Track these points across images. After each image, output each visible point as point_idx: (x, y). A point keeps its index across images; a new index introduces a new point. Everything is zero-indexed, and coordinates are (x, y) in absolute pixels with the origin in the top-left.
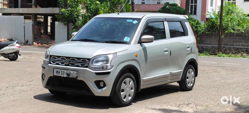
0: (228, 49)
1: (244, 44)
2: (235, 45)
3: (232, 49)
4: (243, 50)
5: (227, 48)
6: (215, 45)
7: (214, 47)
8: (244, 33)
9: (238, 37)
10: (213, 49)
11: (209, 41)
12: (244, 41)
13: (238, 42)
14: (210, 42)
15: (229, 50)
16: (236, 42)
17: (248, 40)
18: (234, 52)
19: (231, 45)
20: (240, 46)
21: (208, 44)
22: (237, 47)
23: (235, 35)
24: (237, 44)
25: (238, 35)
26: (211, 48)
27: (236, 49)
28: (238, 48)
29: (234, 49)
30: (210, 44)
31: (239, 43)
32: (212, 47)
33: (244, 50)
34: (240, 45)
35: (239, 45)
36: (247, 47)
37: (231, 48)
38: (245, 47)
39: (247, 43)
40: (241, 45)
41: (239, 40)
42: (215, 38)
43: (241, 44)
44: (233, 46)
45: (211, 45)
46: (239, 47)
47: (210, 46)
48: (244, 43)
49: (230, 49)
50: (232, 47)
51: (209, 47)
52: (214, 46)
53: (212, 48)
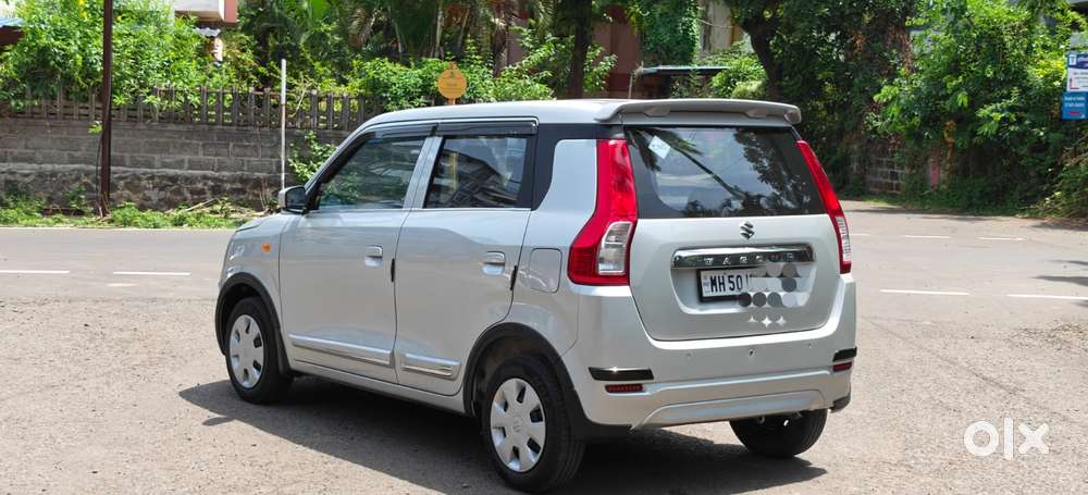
0: (122, 182)
1: (201, 156)
2: (157, 164)
3: (144, 183)
4: (200, 186)
5: (120, 178)
6: (52, 163)
7: (53, 174)
8: (200, 107)
9: (172, 127)
10: (43, 182)
11: (23, 143)
12: (201, 143)
13: (175, 147)
14: (27, 148)
15: (127, 186)
16: (164, 149)
17: (219, 140)
18: (154, 195)
19: (136, 164)
20: (181, 168)
21: (16, 159)
22: (171, 172)
23: (158, 114)
24: (166, 160)
25: (169, 117)
26: (32, 178)
27: (165, 182)
28: (174, 179)
29: (157, 180)
30: (30, 160)
31: (180, 153)
32: (41, 175)
33: (205, 184)
34: (183, 161)
35: (180, 164)
36: (217, 174)
37: (139, 179)
38: (209, 173)
39: (216, 155)
40: (186, 165)
41: (179, 138)
42: (55, 129)
43: (186, 157)
44: (149, 170)
45: (35, 165)
46: (178, 172)
47: (27, 168)
48: (201, 152)
49: (136, 182)
50: (144, 174)
51: (27, 175)
52: (48, 167)
53: (40, 180)
